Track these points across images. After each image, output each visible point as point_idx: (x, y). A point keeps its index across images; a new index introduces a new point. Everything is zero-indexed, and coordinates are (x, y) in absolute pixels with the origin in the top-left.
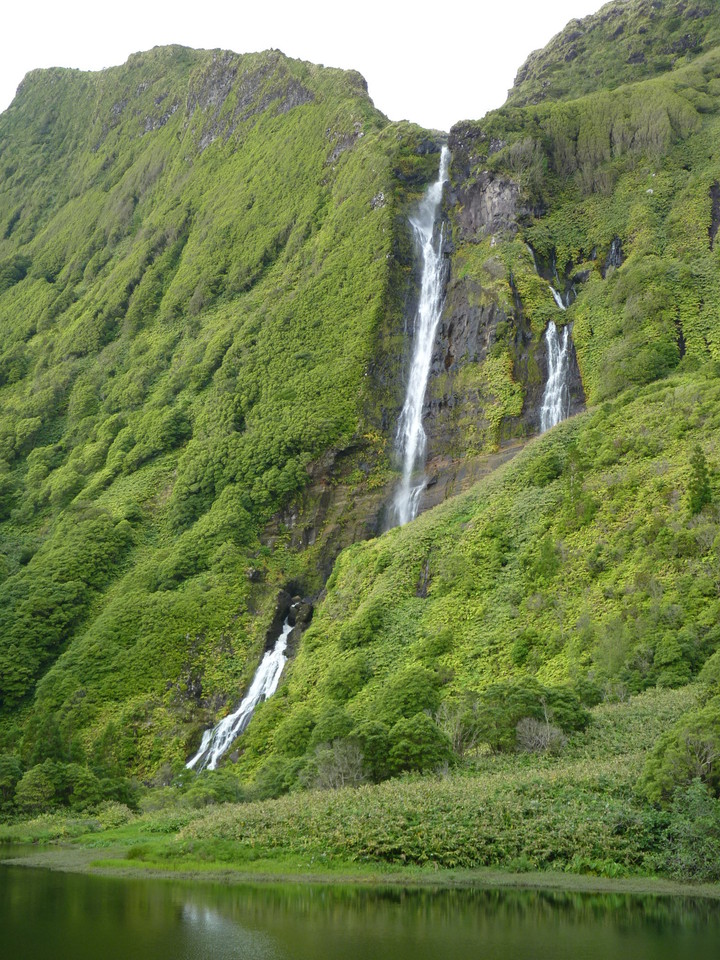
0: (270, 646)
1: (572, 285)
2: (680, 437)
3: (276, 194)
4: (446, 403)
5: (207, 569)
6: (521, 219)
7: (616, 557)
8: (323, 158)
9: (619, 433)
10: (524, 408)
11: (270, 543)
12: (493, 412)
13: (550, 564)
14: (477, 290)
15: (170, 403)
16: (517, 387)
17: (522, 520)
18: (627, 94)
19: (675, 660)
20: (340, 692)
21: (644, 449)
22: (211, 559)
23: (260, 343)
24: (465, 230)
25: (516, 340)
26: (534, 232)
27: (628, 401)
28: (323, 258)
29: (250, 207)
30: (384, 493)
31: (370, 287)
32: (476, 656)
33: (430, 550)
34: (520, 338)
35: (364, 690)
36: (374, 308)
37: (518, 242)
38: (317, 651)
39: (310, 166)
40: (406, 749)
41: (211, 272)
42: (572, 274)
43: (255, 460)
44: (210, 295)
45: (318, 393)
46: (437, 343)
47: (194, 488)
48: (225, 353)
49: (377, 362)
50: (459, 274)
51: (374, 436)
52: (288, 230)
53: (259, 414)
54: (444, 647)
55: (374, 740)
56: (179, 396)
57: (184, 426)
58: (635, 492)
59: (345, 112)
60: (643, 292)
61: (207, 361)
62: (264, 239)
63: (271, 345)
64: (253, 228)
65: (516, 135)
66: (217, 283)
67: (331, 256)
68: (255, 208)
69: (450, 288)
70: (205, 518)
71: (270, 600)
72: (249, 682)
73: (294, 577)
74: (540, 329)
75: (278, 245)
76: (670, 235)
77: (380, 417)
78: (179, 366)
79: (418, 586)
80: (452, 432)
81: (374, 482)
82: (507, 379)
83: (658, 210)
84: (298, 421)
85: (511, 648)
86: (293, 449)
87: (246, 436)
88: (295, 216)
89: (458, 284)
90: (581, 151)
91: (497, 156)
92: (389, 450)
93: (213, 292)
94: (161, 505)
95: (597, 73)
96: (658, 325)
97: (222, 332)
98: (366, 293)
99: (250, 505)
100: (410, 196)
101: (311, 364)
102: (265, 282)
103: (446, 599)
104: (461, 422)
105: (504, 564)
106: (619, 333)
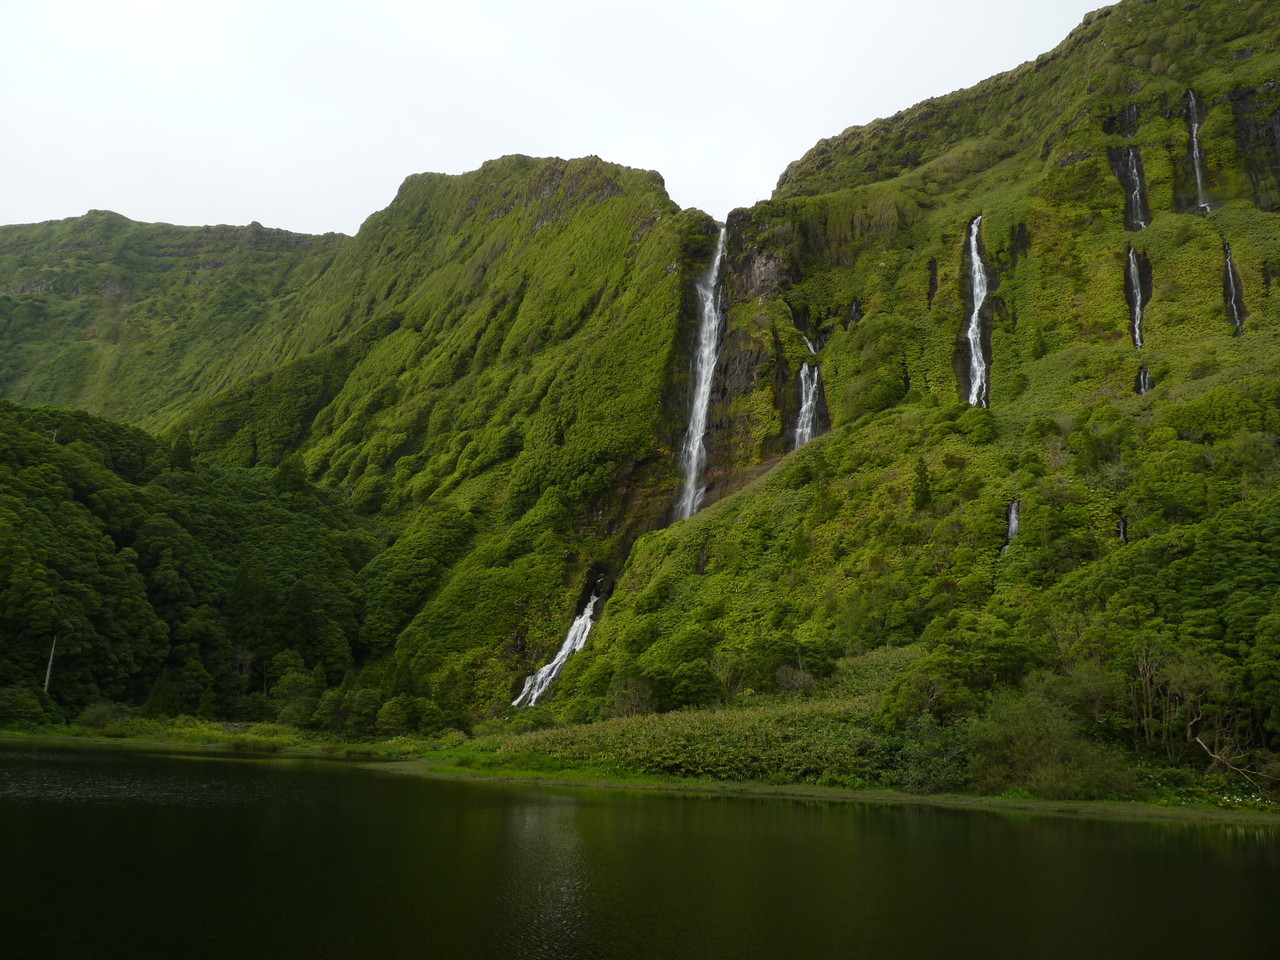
0: (580, 612)
1: (821, 336)
2: (906, 452)
3: (592, 264)
4: (721, 425)
5: (532, 551)
6: (782, 284)
7: (855, 544)
8: (629, 237)
9: (858, 448)
10: (783, 430)
11: (581, 532)
12: (758, 433)
13: (803, 548)
14: (747, 337)
15: (507, 423)
16: (777, 413)
17: (780, 515)
18: (865, 192)
19: (902, 625)
20: (635, 647)
21: (878, 460)
22: (536, 543)
23: (577, 378)
24: (739, 292)
25: (777, 377)
26: (792, 294)
27: (865, 424)
28: (628, 312)
29: (572, 274)
30: (672, 495)
31: (664, 334)
32: (743, 621)
33: (708, 538)
34: (780, 376)
35: (653, 646)
36: (666, 351)
37: (780, 301)
38: (617, 615)
39: (619, 243)
40: (686, 687)
41: (540, 323)
42: (822, 327)
43: (571, 467)
44: (540, 341)
45: (622, 416)
46: (715, 378)
47: (523, 488)
48: (549, 385)
49: (668, 393)
50: (733, 326)
51: (664, 450)
52: (601, 292)
53: (575, 431)
54: (717, 613)
55: (661, 680)
56: (514, 418)
57: (517, 441)
58: (870, 494)
59: (647, 202)
60: (877, 340)
61: (536, 391)
62: (583, 297)
63: (586, 379)
64: (574, 290)
65: (779, 220)
66: (546, 331)
67: (634, 311)
68: (576, 275)
69: (724, 337)
70: (532, 512)
71: (580, 576)
72: (563, 640)
73: (600, 559)
74: (796, 369)
75: (593, 302)
76: (898, 298)
77: (670, 435)
78: (514, 395)
79: (697, 566)
80: (727, 448)
81: (664, 486)
82: (770, 407)
83: (888, 279)
84: (605, 437)
85: (770, 615)
86: (602, 458)
87: (565, 448)
88: (607, 281)
89: (732, 333)
90: (829, 233)
91: (764, 235)
92: (676, 461)
93: (543, 338)
94: (497, 501)
95: (841, 178)
96: (888, 367)
97: (547, 369)
98: (660, 340)
99: (566, 502)
100: (696, 266)
101: (617, 393)
102: (582, 331)
103: (719, 576)
104: (733, 440)
105: (766, 549)
106: (858, 372)
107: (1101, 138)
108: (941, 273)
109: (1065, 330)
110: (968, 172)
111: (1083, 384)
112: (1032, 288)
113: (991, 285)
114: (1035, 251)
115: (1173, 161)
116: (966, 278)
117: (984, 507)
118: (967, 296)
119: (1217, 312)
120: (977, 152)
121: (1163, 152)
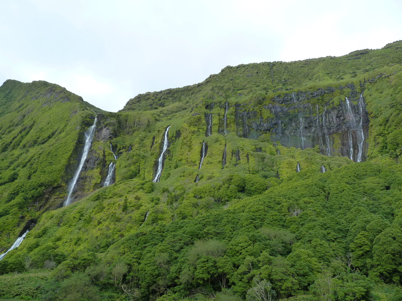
0: (20, 235)
1: (119, 154)
2: (128, 193)
3: (55, 122)
4: (83, 178)
5: (9, 214)
6: (110, 138)
7: (104, 220)
8: (69, 115)
9: (116, 191)
10: (101, 182)
11: (29, 209)
12: (94, 182)
13: (89, 221)
14: (96, 152)
15: (14, 169)
16: (100, 176)
17: (87, 209)
18: (141, 114)
19: (104, 247)
20: (30, 249)
21: (119, 195)
22: (10, 212)
23: (41, 158)
24: (97, 138)
25: (102, 165)
26: (112, 141)
27: (121, 183)
28: (62, 139)
29: (49, 123)
30: (63, 199)
31: (71, 148)
32: (66, 242)
33: (64, 215)
34: (103, 165)
36: (70, 153)
37: (108, 143)
38: (28, 238)
39: (65, 116)
40: (11, 267)
41: (35, 138)
42: (120, 152)
43: (30, 187)
44: (33, 144)
45: (52, 172)
46: (84, 164)
47: (13, 192)
48: (32, 159)
49: (68, 166)
50: (92, 148)
51: (63, 184)
52: (56, 131)
53: (35, 175)
54: (59, 239)
55: (3, 264)
56: (18, 168)
57: (16, 176)
58: (114, 205)
59: (76, 105)
60: (132, 158)
61: (27, 160)
62: (50, 132)
63: (43, 158)
64: (48, 129)
65: (113, 118)
66: (36, 141)
67: (64, 139)
68: (50, 124)
70: (13, 201)
71: (24, 224)
72: (12, 245)
73: (34, 218)
74: (108, 164)
75: (53, 134)
76: (142, 146)
77: (66, 180)
78: (20, 160)
79: (58, 223)
80: (83, 185)
81: (61, 196)
82: (98, 174)
83: (141, 140)
84: (44, 178)
85: (74, 241)
86: (41, 185)
87: (30, 181)
88: (59, 128)
89: (92, 150)
90: (127, 124)
91: (107, 122)
92: (67, 188)
93: (34, 143)
94: (4, 196)
95: (142, 107)
96: (134, 166)
97: (33, 153)
98: (69, 149)
99: (25, 199)
100: (86, 128)
101: (52, 165)
102: (48, 142)
103: (63, 227)
104: (85, 183)
105: (80, 220)
106: (126, 167)
107: (204, 110)
108: (155, 141)
109: (184, 162)
110: (173, 112)
111: (182, 178)
112: (178, 149)
113: (168, 146)
114: (181, 138)
115: (220, 119)
116: (162, 143)
117: (139, 212)
118: (161, 148)
119: (220, 162)
120: (177, 107)
121: (218, 117)
